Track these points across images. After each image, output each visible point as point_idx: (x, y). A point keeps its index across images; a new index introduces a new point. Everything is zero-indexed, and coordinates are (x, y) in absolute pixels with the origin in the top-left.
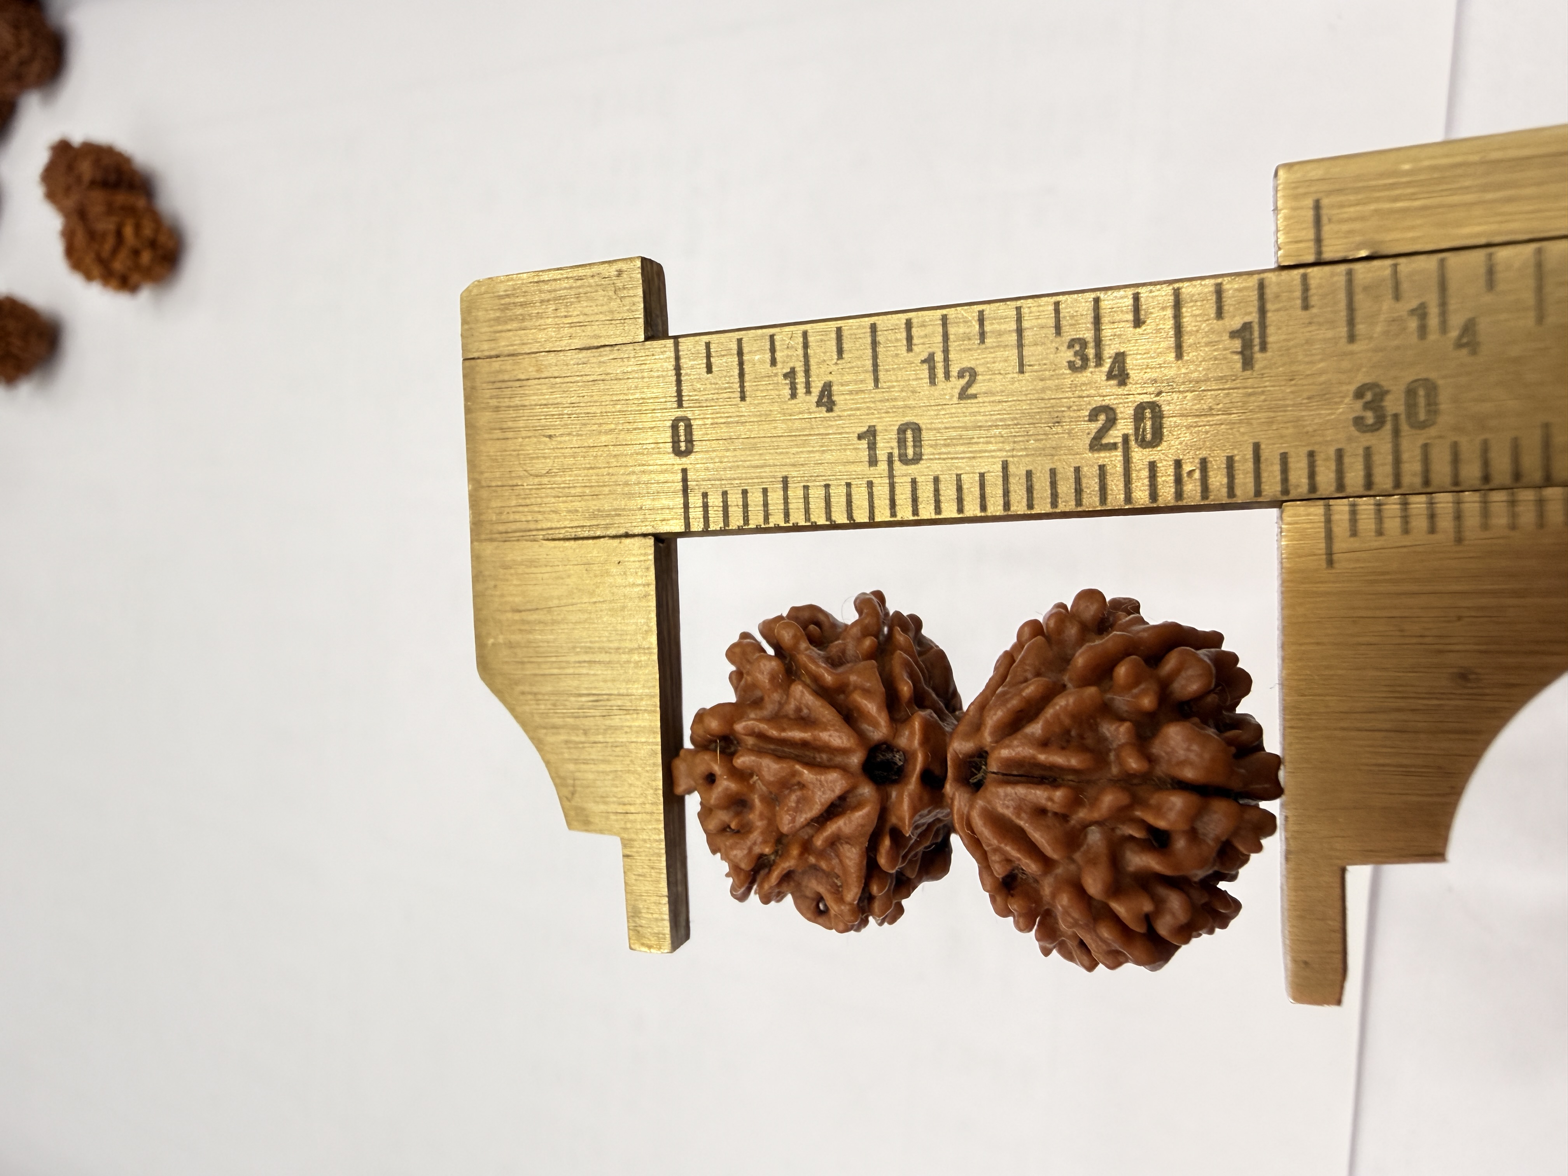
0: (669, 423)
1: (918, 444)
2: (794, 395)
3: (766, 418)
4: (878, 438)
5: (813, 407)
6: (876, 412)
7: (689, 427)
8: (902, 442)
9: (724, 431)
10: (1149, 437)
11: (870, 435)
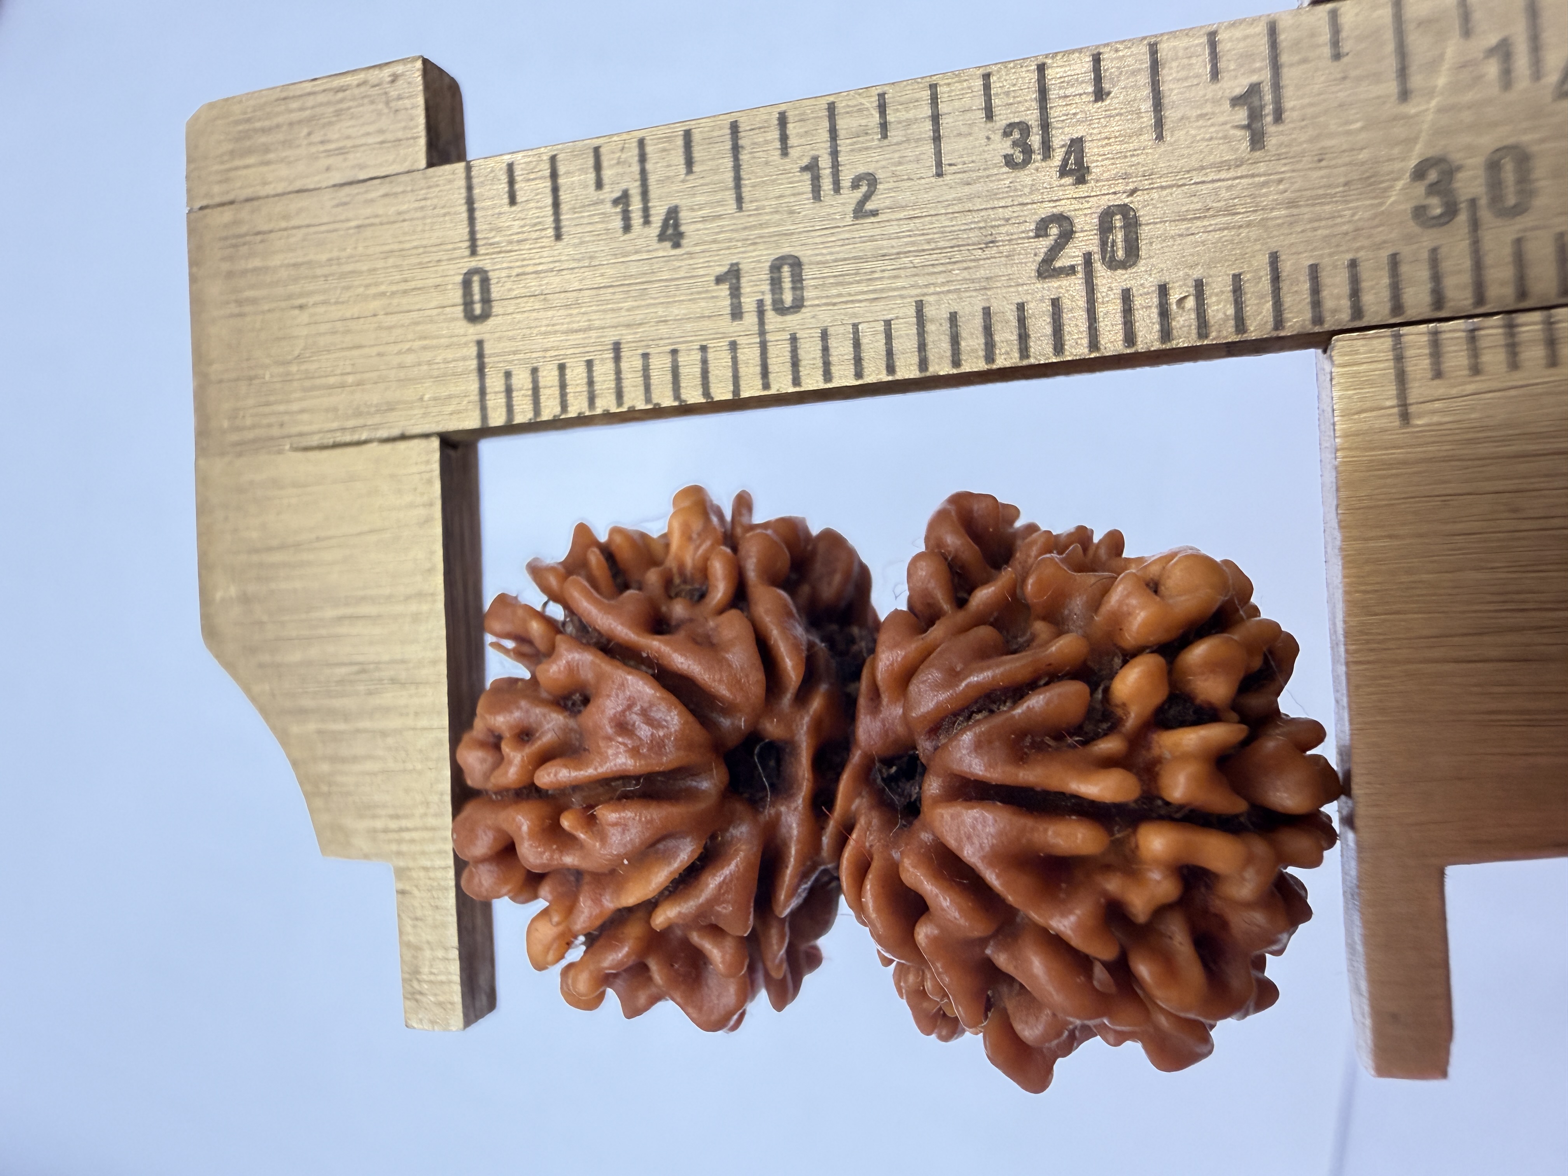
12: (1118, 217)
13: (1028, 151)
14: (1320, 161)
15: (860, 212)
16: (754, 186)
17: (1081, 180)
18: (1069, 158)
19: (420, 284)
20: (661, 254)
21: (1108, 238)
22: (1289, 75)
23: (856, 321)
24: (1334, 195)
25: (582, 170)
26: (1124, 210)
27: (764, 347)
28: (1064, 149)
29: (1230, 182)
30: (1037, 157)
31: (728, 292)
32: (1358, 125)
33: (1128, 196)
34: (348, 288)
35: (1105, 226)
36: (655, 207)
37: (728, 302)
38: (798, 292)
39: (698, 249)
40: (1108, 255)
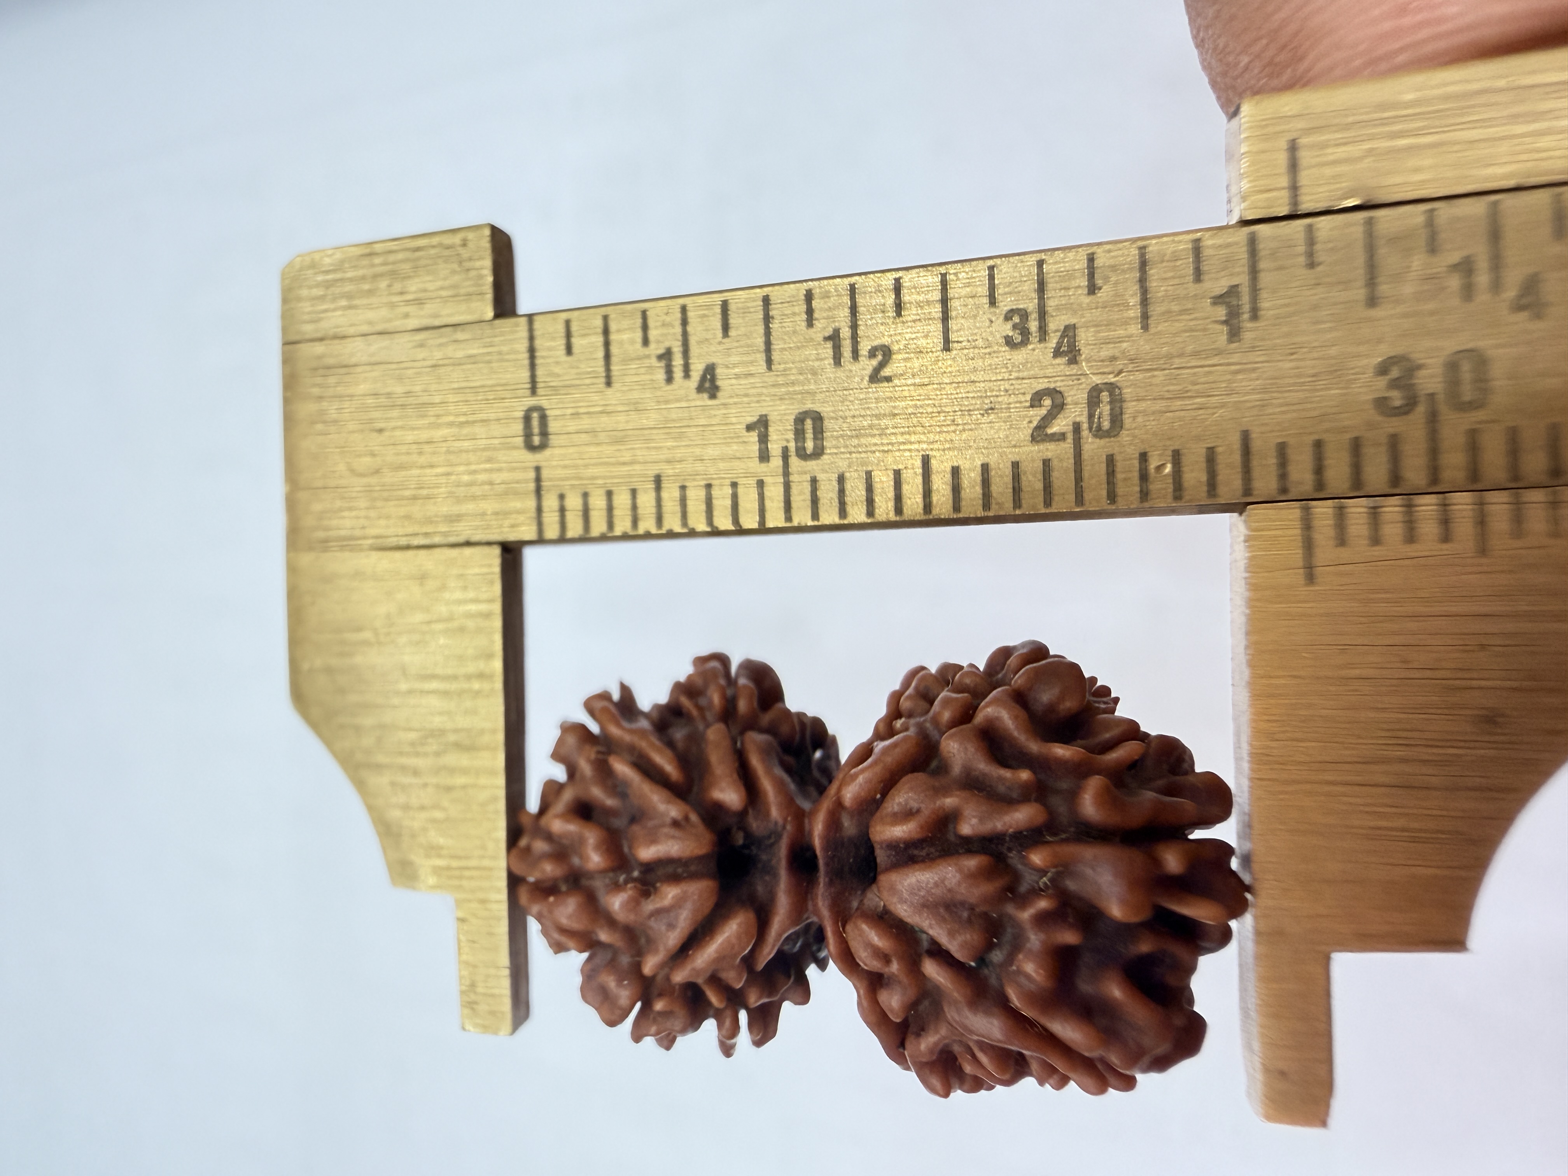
0: (521, 414)
1: (820, 436)
2: (670, 379)
3: (637, 407)
4: (771, 429)
5: (693, 394)
6: (767, 399)
7: (543, 419)
8: (799, 434)
9: (586, 423)
10: (1106, 425)
11: (761, 426)
12: (1104, 393)
13: (1026, 334)
14: (1292, 354)
15: (875, 377)
16: (782, 350)
17: (1073, 361)
18: (1063, 342)
19: (485, 416)
20: (699, 403)
21: (1096, 411)
22: (1265, 279)
23: (870, 469)
24: (1300, 385)
25: (633, 329)
26: (1111, 388)
27: (787, 486)
28: (1059, 334)
29: (1208, 369)
30: (1035, 337)
31: (757, 439)
32: (1328, 324)
33: (1115, 377)
34: (422, 417)
35: (1093, 403)
36: (694, 363)
37: (757, 447)
38: (819, 442)
39: (731, 401)
40: (1095, 426)
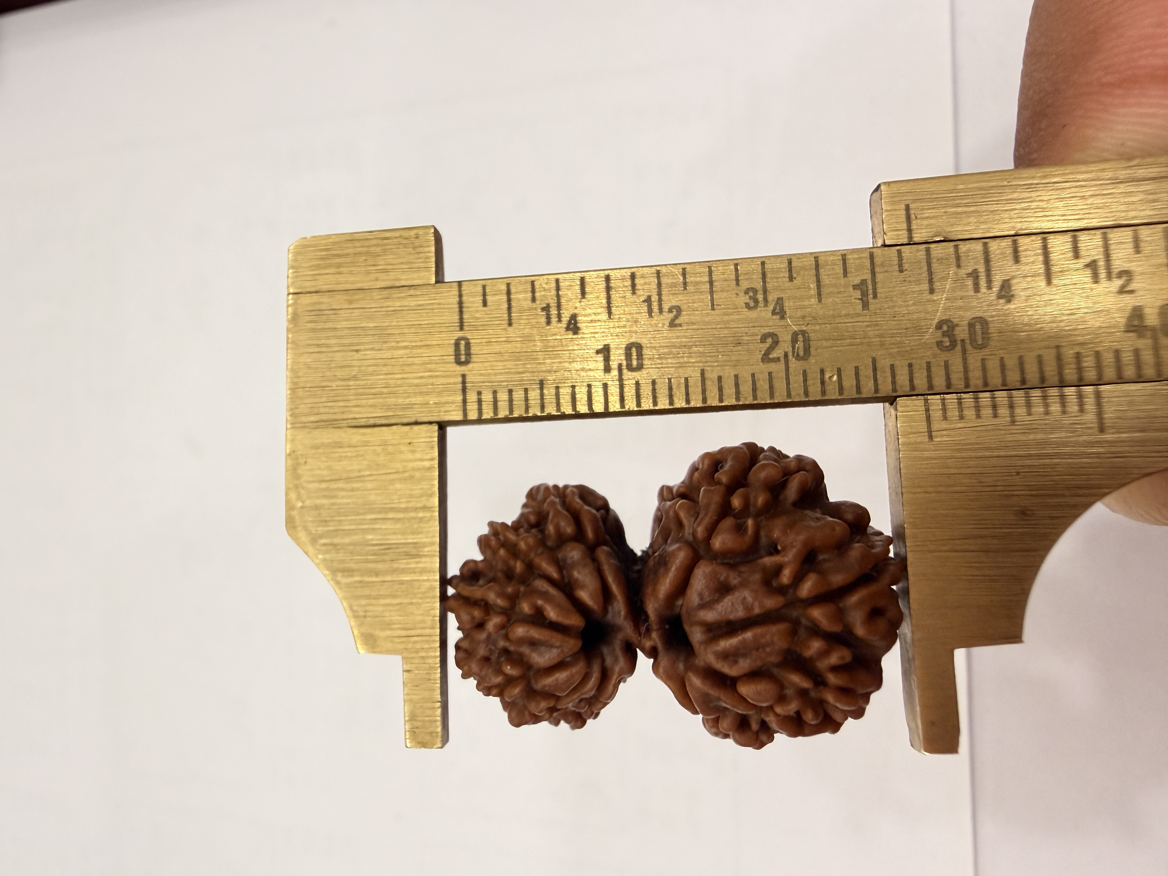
0: (453, 341)
1: (640, 357)
2: (549, 323)
3: (528, 339)
4: (611, 353)
5: (563, 332)
6: (609, 335)
7: (468, 345)
8: (628, 356)
9: (495, 348)
10: (801, 353)
11: (605, 351)
12: (800, 336)
13: (756, 301)
14: (895, 317)
15: (672, 324)
16: (617, 307)
17: (783, 318)
18: (776, 307)
19: (429, 343)
20: (566, 337)
21: (796, 345)
22: (879, 277)
23: (670, 377)
24: (900, 333)
25: (525, 292)
26: (803, 333)
27: (622, 387)
28: (774, 303)
29: (852, 324)
30: (761, 304)
31: (602, 359)
32: (912, 302)
33: (805, 327)
34: (386, 342)
35: (794, 341)
36: (564, 313)
37: (602, 364)
38: (640, 361)
39: (587, 336)
40: (796, 354)
